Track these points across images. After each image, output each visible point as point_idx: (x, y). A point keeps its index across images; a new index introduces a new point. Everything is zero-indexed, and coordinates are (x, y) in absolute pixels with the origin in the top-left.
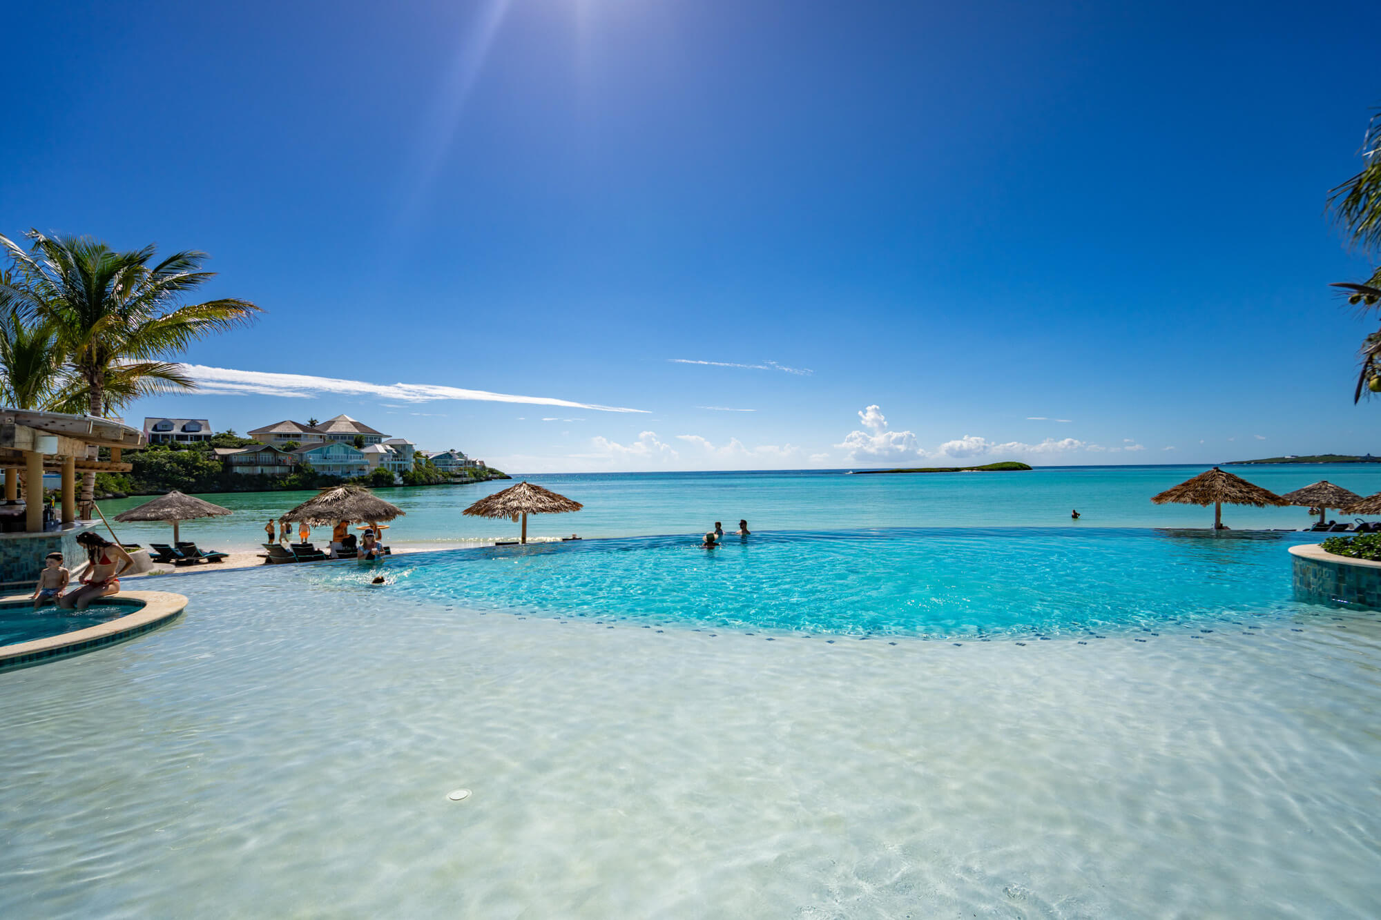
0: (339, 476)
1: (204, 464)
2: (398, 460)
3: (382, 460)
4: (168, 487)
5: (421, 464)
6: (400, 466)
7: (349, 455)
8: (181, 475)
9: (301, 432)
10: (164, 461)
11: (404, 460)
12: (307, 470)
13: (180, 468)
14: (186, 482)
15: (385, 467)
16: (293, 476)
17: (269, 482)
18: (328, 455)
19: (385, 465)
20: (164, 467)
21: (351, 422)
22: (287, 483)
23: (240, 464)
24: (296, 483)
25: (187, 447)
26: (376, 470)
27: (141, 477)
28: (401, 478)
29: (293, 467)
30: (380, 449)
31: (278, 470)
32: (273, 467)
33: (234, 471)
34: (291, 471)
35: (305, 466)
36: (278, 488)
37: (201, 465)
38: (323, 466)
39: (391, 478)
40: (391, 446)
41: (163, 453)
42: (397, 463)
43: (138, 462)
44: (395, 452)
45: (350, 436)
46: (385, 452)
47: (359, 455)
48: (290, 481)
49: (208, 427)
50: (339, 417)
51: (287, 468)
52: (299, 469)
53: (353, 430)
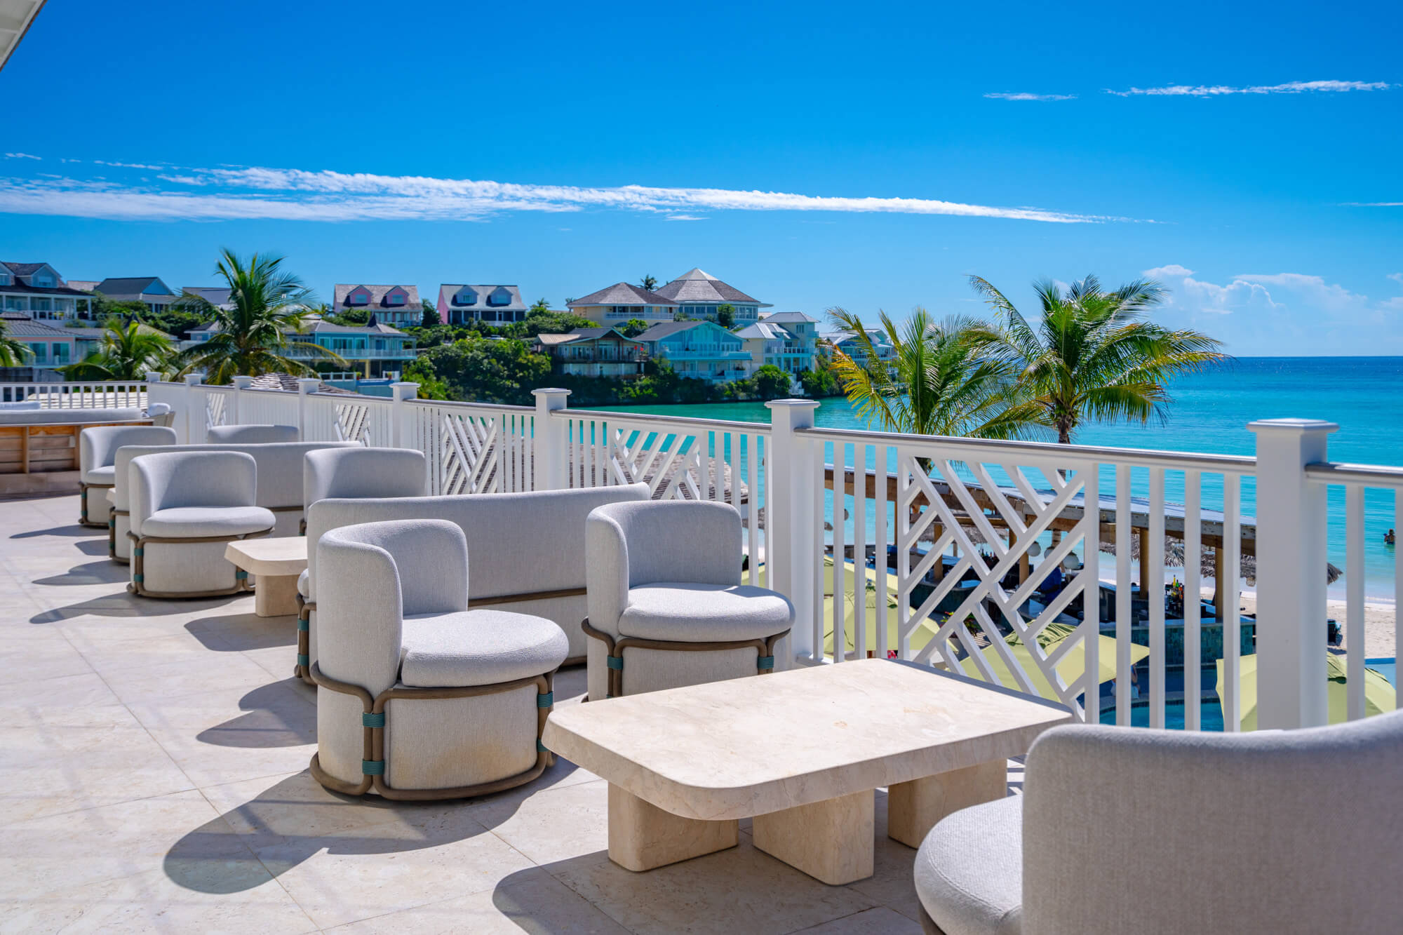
0: (709, 380)
1: (528, 360)
2: (794, 352)
3: (769, 350)
4: (490, 396)
5: (826, 357)
6: (796, 360)
7: (721, 343)
8: (502, 378)
9: (645, 302)
10: (481, 355)
11: (803, 351)
12: (663, 369)
13: (500, 366)
14: (508, 388)
15: (775, 365)
16: (645, 380)
17: (615, 390)
18: (690, 343)
19: (775, 360)
20: (482, 364)
21: (709, 282)
22: (638, 392)
23: (573, 360)
24: (650, 391)
25: (498, 331)
26: (762, 370)
27: (456, 380)
28: (800, 383)
29: (643, 365)
30: (766, 331)
31: (623, 369)
32: (615, 365)
33: (565, 372)
34: (639, 371)
35: (660, 362)
36: (626, 401)
37: (525, 362)
38: (684, 362)
39: (784, 382)
40: (780, 325)
41: (475, 343)
42: (792, 356)
43: (451, 357)
44: (788, 337)
45: (711, 308)
46: (773, 337)
47: (735, 344)
48: (642, 388)
49: (519, 299)
50: (691, 272)
51: (634, 367)
52: (651, 369)
53: (715, 297)
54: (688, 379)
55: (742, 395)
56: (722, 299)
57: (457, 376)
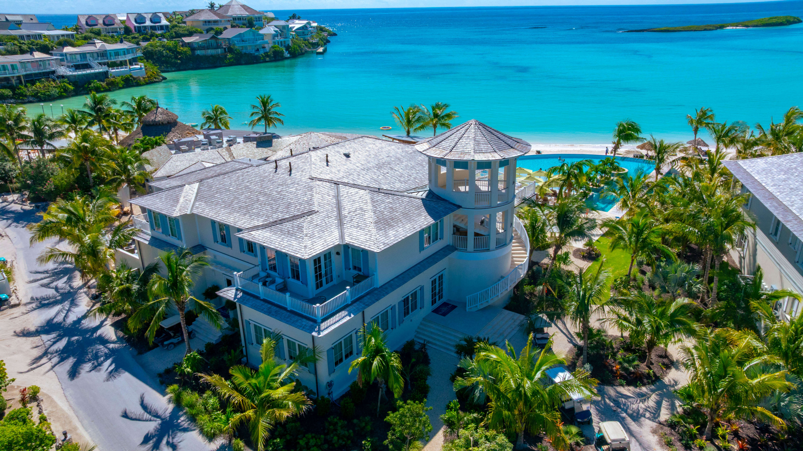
1: (181, 50)
2: (283, 38)
8: (173, 59)
9: (218, 18)
10: (161, 49)
12: (235, 50)
13: (171, 53)
14: (177, 64)
16: (229, 56)
19: (276, 43)
20: (164, 54)
21: (240, 5)
22: (228, 61)
23: (199, 49)
24: (232, 60)
25: (161, 36)
26: (273, 47)
28: (287, 52)
29: (227, 49)
32: (216, 50)
33: (196, 54)
34: (226, 52)
35: (234, 47)
38: (243, 47)
39: (282, 53)
42: (283, 40)
45: (246, 19)
46: (274, 32)
47: (260, 37)
51: (223, 49)
52: (230, 50)
53: (245, 13)
54: (245, 54)
55: (268, 59)
56: (247, 13)
57: (155, 59)
